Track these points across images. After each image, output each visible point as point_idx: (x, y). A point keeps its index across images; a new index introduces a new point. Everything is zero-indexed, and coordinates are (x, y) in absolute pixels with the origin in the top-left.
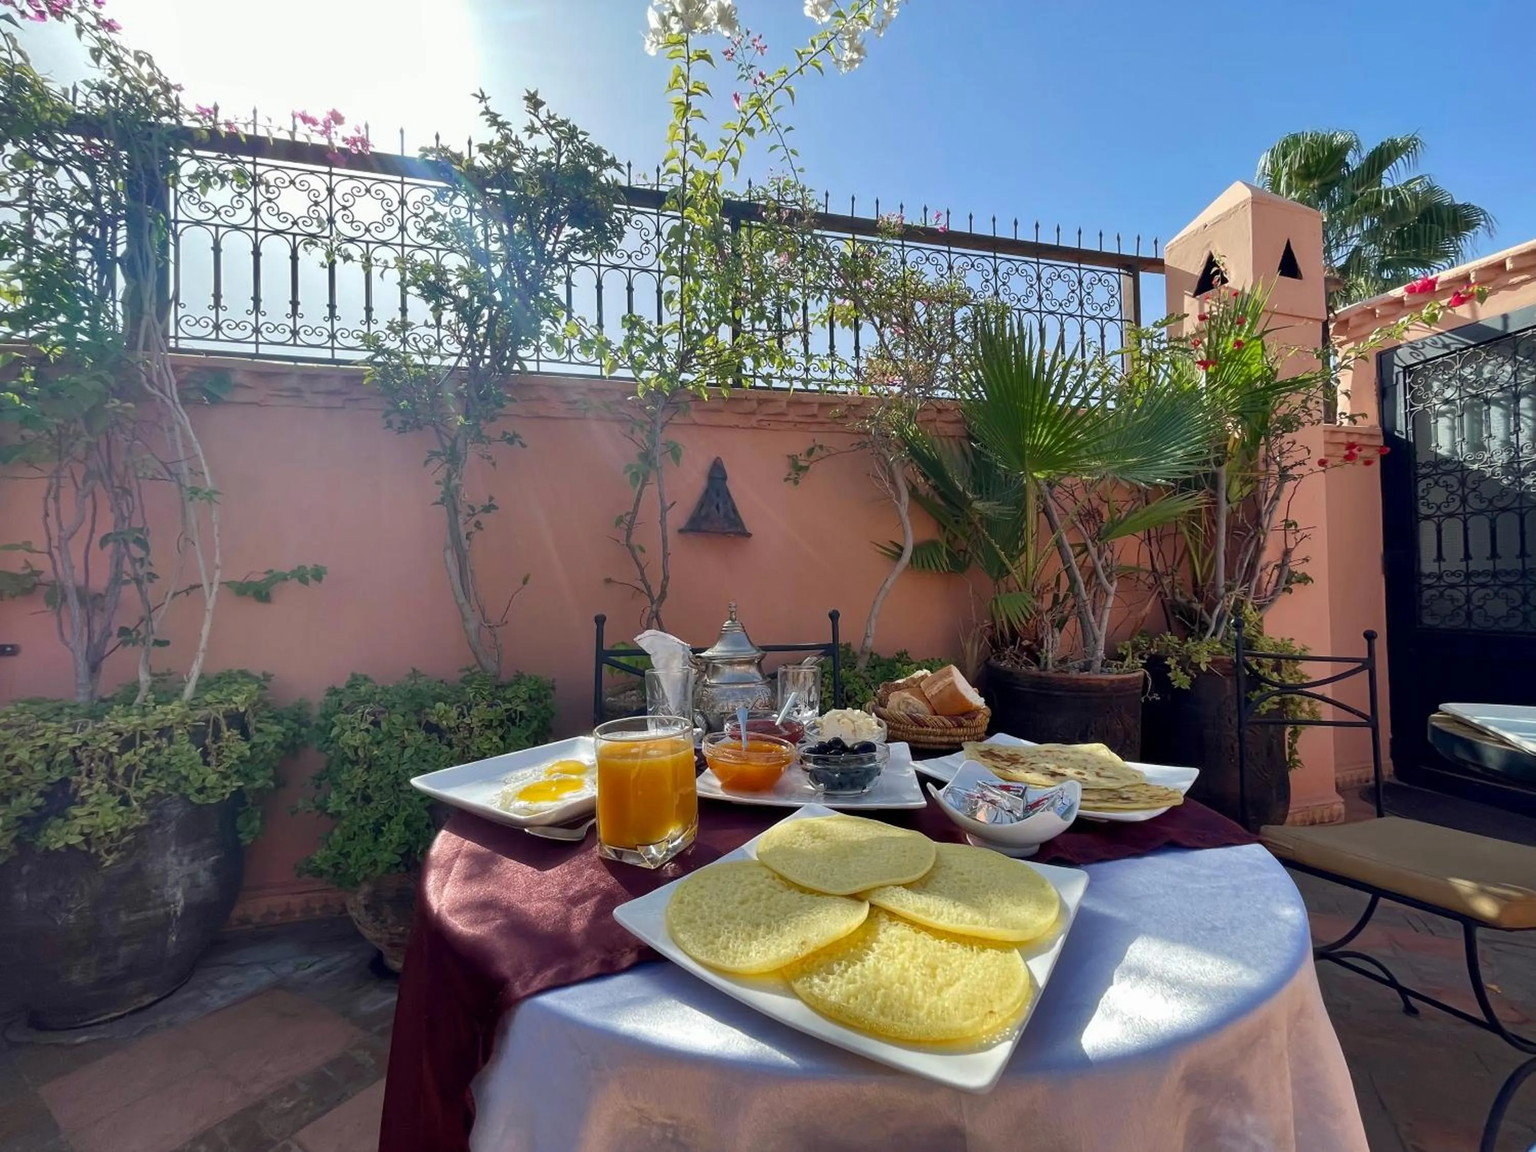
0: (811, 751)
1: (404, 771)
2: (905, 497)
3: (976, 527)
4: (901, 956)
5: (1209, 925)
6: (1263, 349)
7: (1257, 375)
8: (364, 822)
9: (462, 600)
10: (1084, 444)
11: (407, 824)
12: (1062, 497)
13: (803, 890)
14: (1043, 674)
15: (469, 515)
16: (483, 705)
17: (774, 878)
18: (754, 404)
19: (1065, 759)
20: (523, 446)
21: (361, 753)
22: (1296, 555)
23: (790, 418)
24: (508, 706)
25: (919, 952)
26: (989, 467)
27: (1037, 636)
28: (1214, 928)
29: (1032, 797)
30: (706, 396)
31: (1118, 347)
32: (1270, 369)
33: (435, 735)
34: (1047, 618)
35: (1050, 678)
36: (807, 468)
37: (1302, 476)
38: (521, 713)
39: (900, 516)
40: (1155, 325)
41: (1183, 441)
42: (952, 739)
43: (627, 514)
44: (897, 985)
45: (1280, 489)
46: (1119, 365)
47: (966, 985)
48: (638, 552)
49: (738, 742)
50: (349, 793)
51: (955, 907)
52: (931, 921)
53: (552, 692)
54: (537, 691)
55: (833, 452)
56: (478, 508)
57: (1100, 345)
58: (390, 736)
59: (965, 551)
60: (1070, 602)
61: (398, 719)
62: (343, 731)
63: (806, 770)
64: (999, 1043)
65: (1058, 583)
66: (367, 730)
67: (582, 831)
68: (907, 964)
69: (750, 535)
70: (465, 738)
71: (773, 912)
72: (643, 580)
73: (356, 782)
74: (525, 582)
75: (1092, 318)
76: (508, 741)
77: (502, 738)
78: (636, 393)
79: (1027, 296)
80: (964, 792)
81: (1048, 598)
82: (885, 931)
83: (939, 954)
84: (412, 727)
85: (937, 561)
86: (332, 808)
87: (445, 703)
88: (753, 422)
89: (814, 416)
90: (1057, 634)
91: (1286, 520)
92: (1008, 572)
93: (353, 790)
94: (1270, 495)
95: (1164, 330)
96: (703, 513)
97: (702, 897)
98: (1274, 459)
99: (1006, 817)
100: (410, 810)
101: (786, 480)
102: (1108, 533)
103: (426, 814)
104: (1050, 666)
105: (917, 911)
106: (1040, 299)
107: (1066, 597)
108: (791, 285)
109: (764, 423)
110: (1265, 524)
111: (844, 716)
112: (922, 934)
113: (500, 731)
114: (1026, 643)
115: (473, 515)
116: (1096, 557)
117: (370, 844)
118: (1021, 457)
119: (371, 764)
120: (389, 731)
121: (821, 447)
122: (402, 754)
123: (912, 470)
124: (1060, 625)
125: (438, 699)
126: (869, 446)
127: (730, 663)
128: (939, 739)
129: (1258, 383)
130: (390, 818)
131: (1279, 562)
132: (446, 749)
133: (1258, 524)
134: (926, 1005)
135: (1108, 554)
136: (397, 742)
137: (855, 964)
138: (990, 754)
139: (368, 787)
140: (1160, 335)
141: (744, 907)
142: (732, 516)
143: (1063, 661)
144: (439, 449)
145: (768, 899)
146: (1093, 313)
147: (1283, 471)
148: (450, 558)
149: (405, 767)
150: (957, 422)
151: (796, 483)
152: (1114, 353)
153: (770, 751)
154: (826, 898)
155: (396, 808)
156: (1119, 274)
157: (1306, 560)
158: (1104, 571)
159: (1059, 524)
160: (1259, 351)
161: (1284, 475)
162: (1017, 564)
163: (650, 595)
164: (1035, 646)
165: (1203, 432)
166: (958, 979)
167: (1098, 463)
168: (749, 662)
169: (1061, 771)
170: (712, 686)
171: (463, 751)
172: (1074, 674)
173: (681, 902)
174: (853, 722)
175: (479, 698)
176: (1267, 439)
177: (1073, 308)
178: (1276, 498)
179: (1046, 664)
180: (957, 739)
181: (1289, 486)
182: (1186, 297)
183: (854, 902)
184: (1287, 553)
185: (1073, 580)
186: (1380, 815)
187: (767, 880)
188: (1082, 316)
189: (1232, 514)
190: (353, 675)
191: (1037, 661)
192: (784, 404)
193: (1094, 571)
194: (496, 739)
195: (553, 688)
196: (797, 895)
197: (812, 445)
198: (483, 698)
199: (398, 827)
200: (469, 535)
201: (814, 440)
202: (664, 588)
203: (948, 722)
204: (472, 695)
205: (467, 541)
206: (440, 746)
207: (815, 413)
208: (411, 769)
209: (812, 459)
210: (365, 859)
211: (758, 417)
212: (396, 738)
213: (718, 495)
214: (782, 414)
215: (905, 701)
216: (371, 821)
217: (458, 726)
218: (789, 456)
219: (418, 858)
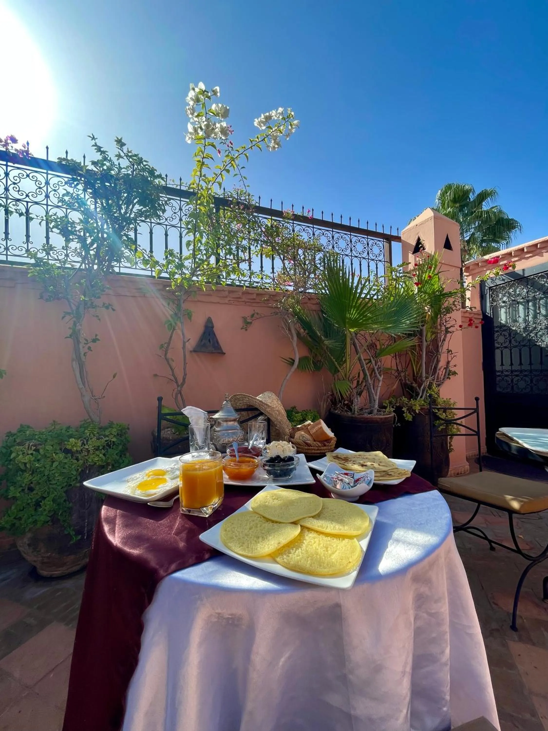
0: (267, 461)
1: (52, 473)
2: (295, 338)
3: (325, 351)
4: (315, 545)
5: (419, 523)
6: (439, 279)
7: (437, 289)
8: (30, 501)
9: (81, 386)
10: (370, 318)
11: (54, 500)
12: (361, 339)
13: (273, 522)
14: (353, 416)
15: (85, 344)
16: (94, 439)
17: (261, 518)
18: (227, 293)
19: (366, 458)
20: (114, 310)
21: (28, 466)
22: (451, 364)
23: (243, 300)
24: (107, 439)
25: (321, 542)
26: (331, 326)
27: (350, 399)
28: (421, 524)
29: (356, 477)
30: (205, 289)
31: (383, 275)
32: (442, 287)
33: (69, 455)
34: (355, 391)
35: (356, 418)
36: (251, 323)
37: (453, 332)
38: (113, 442)
39: (293, 347)
40: (398, 266)
41: (409, 317)
42: (321, 451)
43: (165, 343)
44: (315, 555)
45: (445, 336)
46: (384, 282)
47: (339, 553)
48: (171, 362)
49: (234, 458)
50: (21, 486)
51: (332, 524)
52: (324, 530)
53: (127, 430)
54: (121, 430)
55: (263, 315)
56: (90, 340)
57: (376, 273)
58: (45, 456)
59: (320, 361)
60: (364, 384)
61: (49, 448)
62: (18, 455)
63: (266, 470)
64: (352, 572)
65: (359, 376)
66: (32, 454)
67: (171, 503)
68: (317, 547)
69: (225, 354)
70: (86, 456)
71: (263, 532)
72: (173, 375)
73: (25, 481)
74: (114, 377)
75: (373, 260)
76: (107, 456)
77: (104, 455)
78: (170, 286)
79: (346, 249)
80: (330, 476)
81: (355, 382)
82: (307, 536)
83: (328, 542)
84: (58, 452)
85: (309, 367)
86: (11, 495)
87: (75, 438)
88: (226, 301)
89: (254, 299)
90: (359, 398)
91: (448, 349)
92: (339, 371)
93: (24, 485)
94: (442, 339)
95: (401, 268)
96: (203, 343)
97: (234, 528)
98: (443, 324)
99: (347, 486)
100: (56, 493)
101: (242, 329)
102: (379, 354)
103: (64, 494)
104: (356, 412)
105: (318, 527)
106: (351, 251)
107: (362, 382)
108: (244, 238)
109: (231, 302)
110: (440, 351)
111: (279, 444)
112: (321, 535)
113: (103, 451)
114: (346, 402)
115: (87, 344)
116: (374, 365)
117: (33, 513)
118: (344, 323)
119: (34, 472)
120: (44, 454)
121: (258, 314)
122: (52, 466)
123: (298, 325)
124: (360, 394)
125: (71, 436)
126: (279, 314)
127: (226, 421)
128: (316, 452)
129: (437, 293)
130: (44, 498)
131: (446, 367)
132: (76, 461)
133: (438, 351)
134: (326, 562)
135: (379, 363)
136: (49, 460)
137: (298, 549)
138: (337, 457)
139: (32, 483)
140: (400, 270)
141: (252, 530)
142: (216, 345)
143: (361, 409)
144: (70, 311)
145: (260, 526)
146: (373, 258)
147: (447, 329)
148: (75, 365)
149: (53, 472)
150: (317, 304)
151: (246, 330)
152: (381, 277)
153: (249, 462)
154: (283, 524)
155: (48, 493)
156: (383, 241)
157: (455, 366)
158: (378, 370)
159: (359, 350)
160: (437, 280)
161: (447, 331)
162: (342, 368)
163: (177, 382)
164: (350, 404)
165: (416, 314)
166: (336, 551)
167: (376, 326)
168: (234, 420)
169: (365, 464)
170: (218, 432)
171: (84, 463)
172: (366, 416)
173: (226, 530)
174: (283, 447)
175: (92, 435)
176: (440, 316)
177: (365, 255)
178: (444, 340)
179: (355, 411)
180: (323, 451)
181: (449, 335)
182: (410, 254)
183: (293, 525)
184: (448, 363)
185: (365, 375)
186: (481, 471)
187: (258, 519)
188: (368, 259)
189: (428, 347)
190: (21, 425)
191: (351, 410)
192: (241, 294)
193: (373, 370)
194: (101, 455)
195: (128, 429)
196: (271, 524)
197: (254, 313)
198: (94, 435)
199: (49, 503)
200: (85, 354)
201: (254, 310)
202: (184, 379)
203: (320, 444)
204: (88, 434)
205: (84, 357)
206: (72, 460)
207: (255, 298)
208: (57, 472)
209: (253, 319)
210: (31, 520)
211: (229, 299)
212: (49, 457)
213: (209, 335)
214: (240, 298)
215: (302, 435)
216: (33, 500)
217: (82, 450)
218: (243, 317)
219: (59, 517)
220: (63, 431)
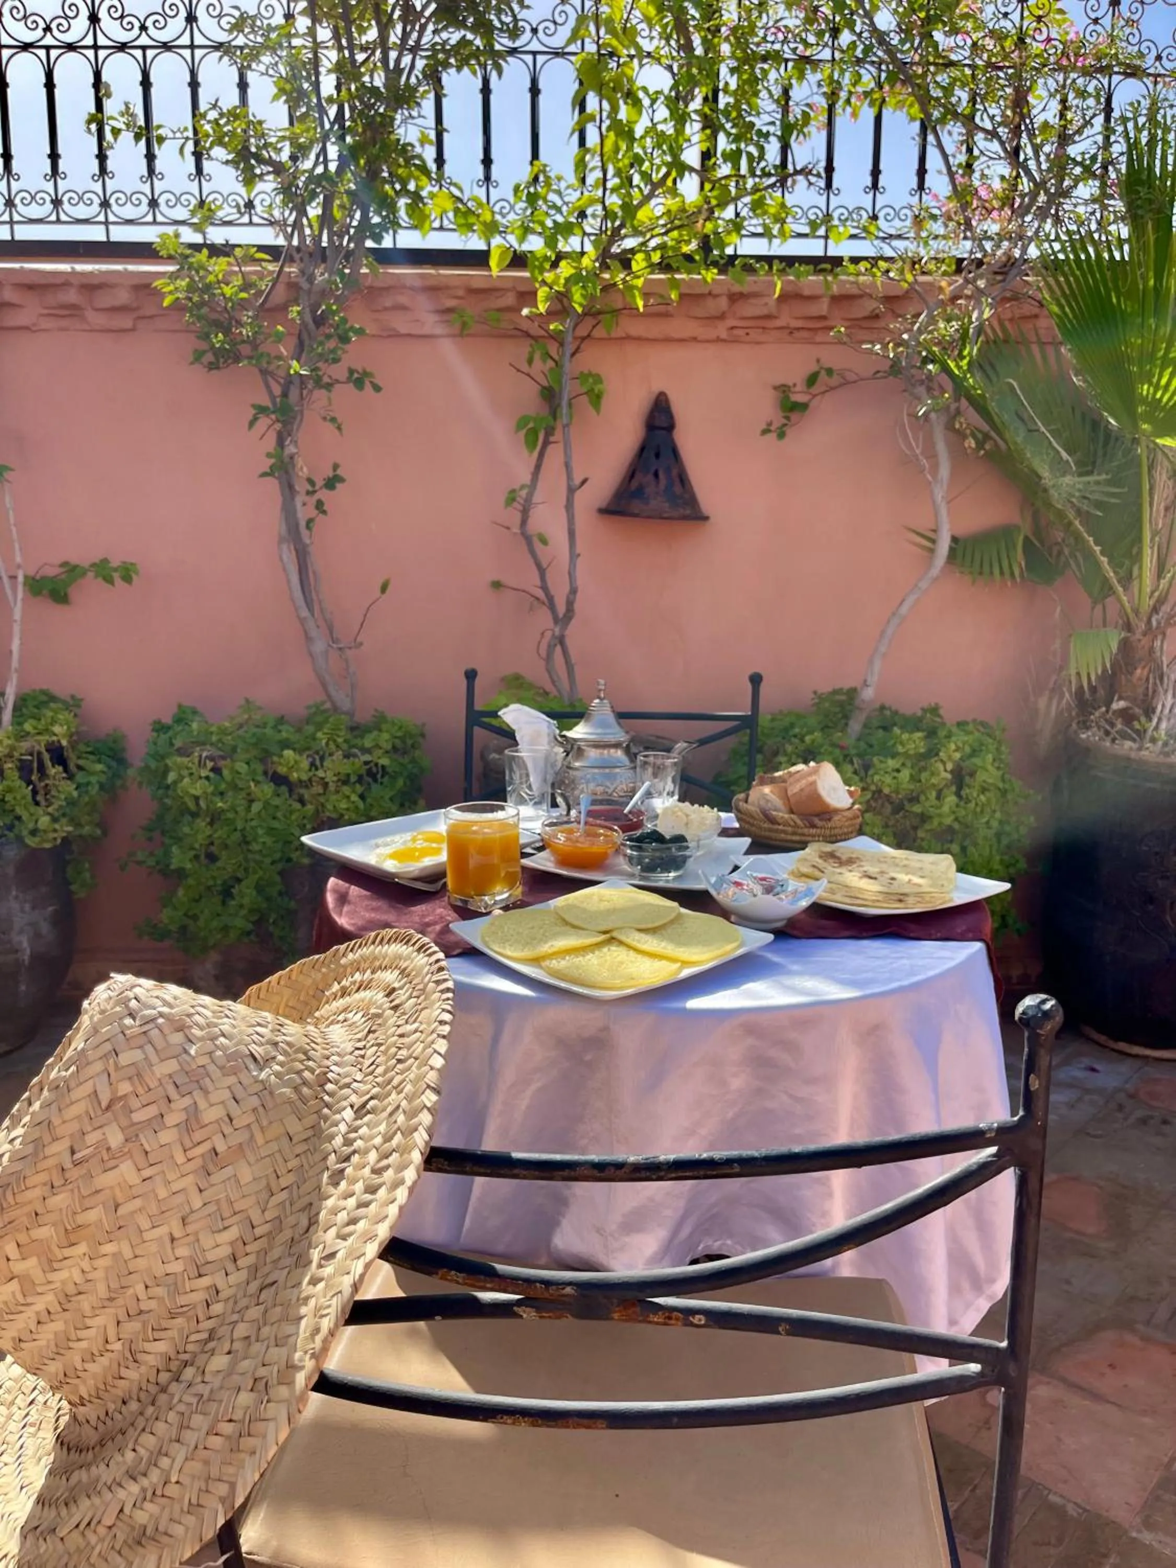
1: (252, 828)
2: (945, 471)
8: (211, 883)
9: (305, 613)
11: (259, 888)
13: (575, 927)
15: (308, 493)
16: (338, 755)
17: (558, 919)
18: (723, 303)
20: (377, 389)
21: (202, 804)
23: (778, 323)
24: (367, 758)
25: (622, 957)
30: (641, 304)
33: (284, 789)
36: (804, 407)
38: (383, 767)
42: (798, 838)
43: (522, 487)
48: (538, 546)
50: (192, 848)
53: (420, 740)
54: (403, 739)
55: (851, 377)
56: (320, 483)
58: (235, 788)
61: (242, 767)
62: (182, 778)
63: (626, 855)
66: (207, 778)
67: (436, 886)
68: (609, 960)
69: (706, 518)
70: (319, 795)
71: (547, 934)
72: (544, 588)
73: (200, 837)
74: (384, 589)
76: (369, 800)
77: (362, 797)
78: (534, 302)
84: (260, 778)
86: (175, 864)
87: (294, 750)
88: (721, 330)
89: (823, 318)
92: (1113, 592)
93: (197, 846)
96: (634, 485)
100: (261, 873)
101: (767, 431)
103: (278, 879)
104: (1155, 744)
109: (736, 332)
113: (359, 788)
115: (314, 492)
117: (219, 908)
118: (1130, 414)
119: (215, 818)
120: (233, 779)
121: (830, 372)
122: (248, 809)
125: (285, 744)
127: (597, 746)
130: (239, 880)
132: (297, 806)
136: (243, 794)
138: (830, 856)
139: (212, 844)
142: (677, 491)
144: (266, 402)
145: (548, 928)
148: (289, 557)
149: (254, 823)
151: (784, 435)
155: (246, 870)
163: (553, 609)
164: (1138, 710)
168: (617, 746)
170: (577, 769)
174: (687, 816)
175: (332, 746)
179: (1150, 739)
183: (598, 933)
187: (553, 918)
190: (180, 706)
191: (1138, 734)
192: (771, 301)
194: (354, 798)
195: (423, 735)
196: (566, 928)
197: (815, 368)
198: (338, 746)
199: (248, 891)
200: (309, 522)
201: (818, 361)
202: (570, 604)
203: (799, 822)
204: (324, 742)
205: (307, 532)
206: (290, 802)
207: (824, 313)
208: (260, 826)
209: (814, 390)
210: (215, 924)
211: (731, 322)
212: (242, 789)
213: (657, 456)
214: (769, 317)
215: (764, 796)
216: (219, 882)
217: (310, 780)
218: (776, 388)
219: (271, 928)
220: (269, 731)
